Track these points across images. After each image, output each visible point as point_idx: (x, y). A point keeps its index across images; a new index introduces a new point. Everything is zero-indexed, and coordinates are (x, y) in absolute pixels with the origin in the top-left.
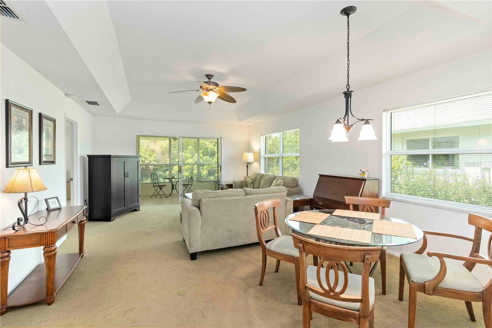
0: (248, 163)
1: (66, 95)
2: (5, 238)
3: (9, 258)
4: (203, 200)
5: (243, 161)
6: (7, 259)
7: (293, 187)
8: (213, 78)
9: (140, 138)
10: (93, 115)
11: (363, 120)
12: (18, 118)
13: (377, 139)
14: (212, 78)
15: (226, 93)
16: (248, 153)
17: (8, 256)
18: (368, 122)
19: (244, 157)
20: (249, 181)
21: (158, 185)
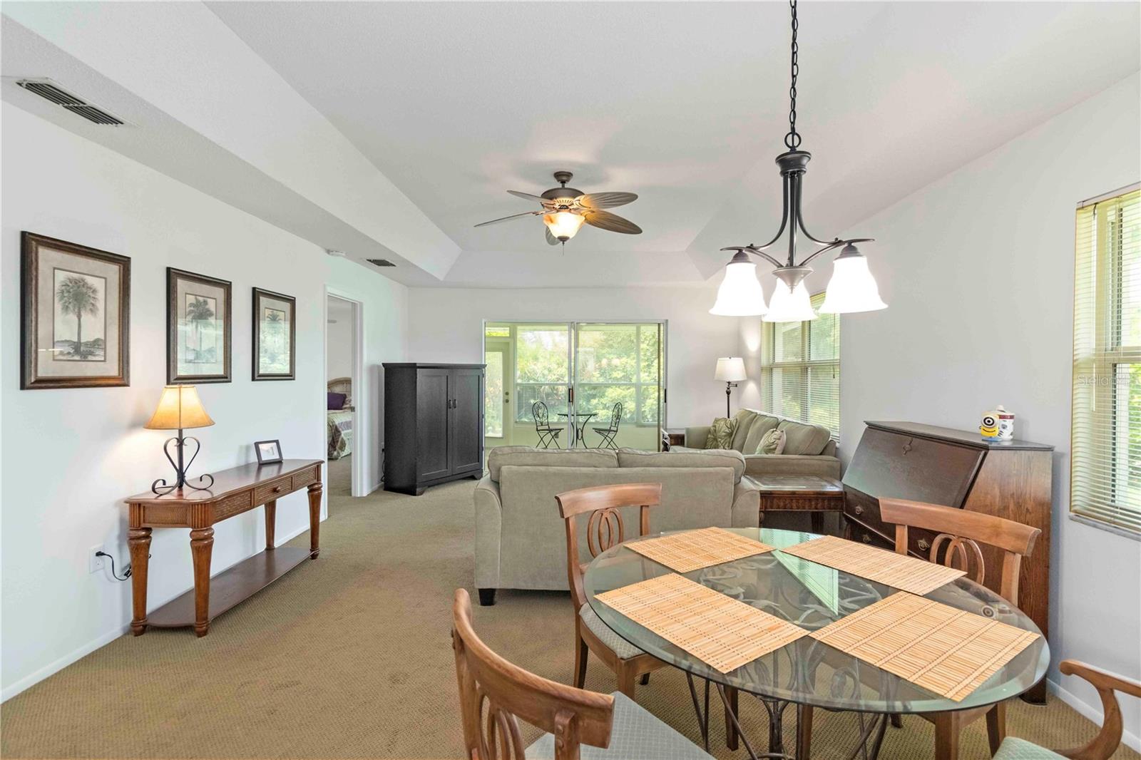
0: (729, 383)
1: (328, 252)
2: (140, 505)
3: (148, 540)
4: (504, 469)
5: (716, 378)
6: (143, 541)
7: (814, 453)
8: (571, 181)
9: (519, 327)
10: (408, 286)
11: (837, 243)
12: (196, 298)
13: (884, 306)
14: (568, 181)
15: (605, 210)
16: (728, 358)
17: (148, 537)
18: (854, 248)
19: (718, 366)
20: (723, 429)
21: (547, 427)
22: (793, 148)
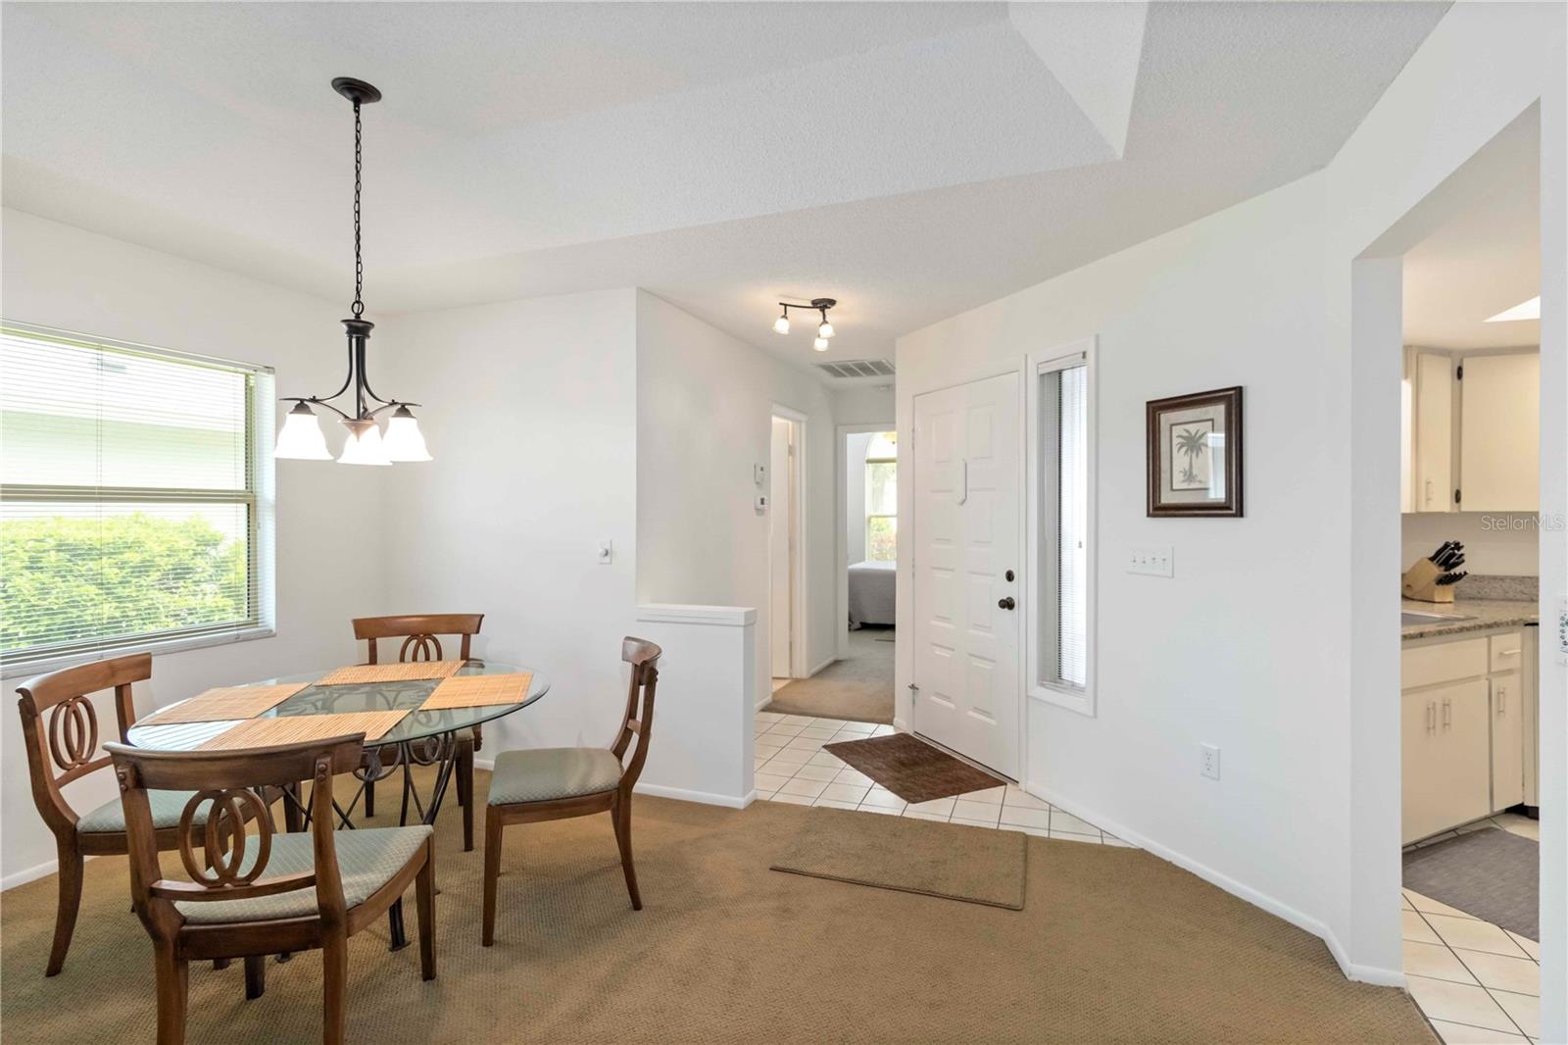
22: (358, 316)
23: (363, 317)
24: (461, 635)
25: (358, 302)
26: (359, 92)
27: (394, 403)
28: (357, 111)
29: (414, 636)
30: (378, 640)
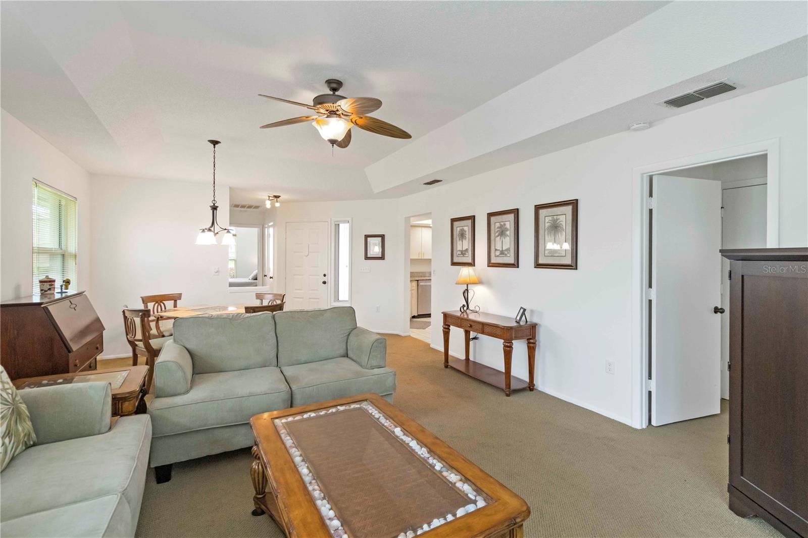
12: (500, 224)
22: (214, 204)
23: (216, 205)
24: (173, 301)
25: (214, 200)
26: (215, 143)
27: (226, 229)
28: (214, 148)
29: (157, 302)
30: (148, 304)
